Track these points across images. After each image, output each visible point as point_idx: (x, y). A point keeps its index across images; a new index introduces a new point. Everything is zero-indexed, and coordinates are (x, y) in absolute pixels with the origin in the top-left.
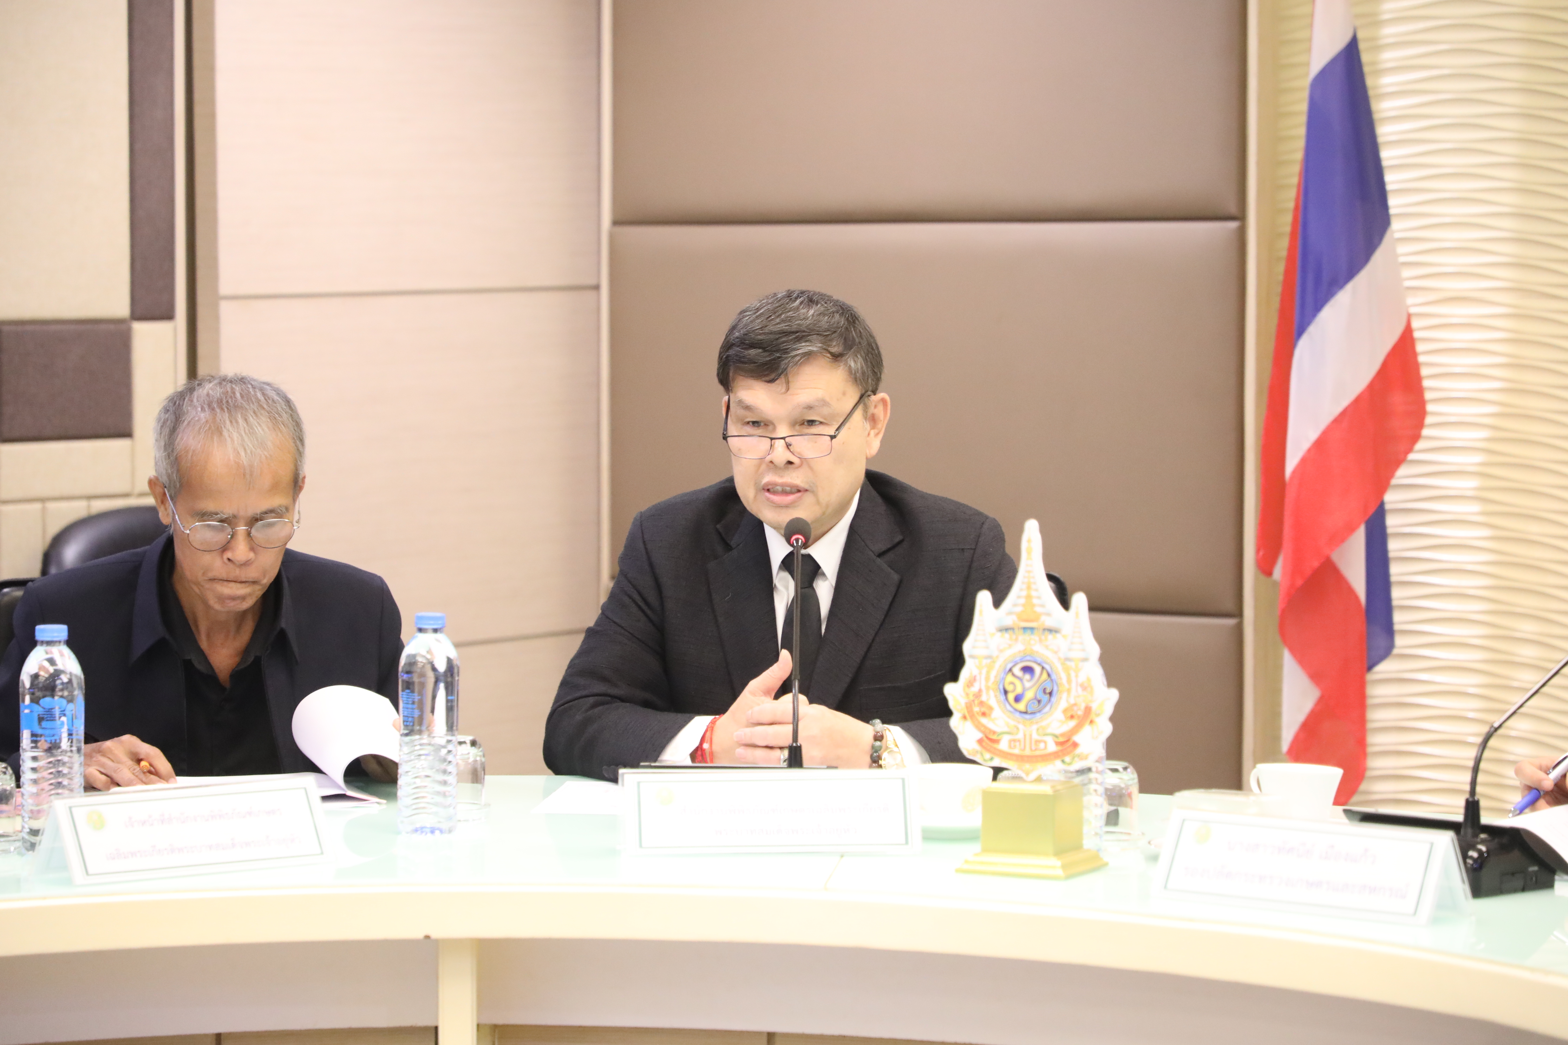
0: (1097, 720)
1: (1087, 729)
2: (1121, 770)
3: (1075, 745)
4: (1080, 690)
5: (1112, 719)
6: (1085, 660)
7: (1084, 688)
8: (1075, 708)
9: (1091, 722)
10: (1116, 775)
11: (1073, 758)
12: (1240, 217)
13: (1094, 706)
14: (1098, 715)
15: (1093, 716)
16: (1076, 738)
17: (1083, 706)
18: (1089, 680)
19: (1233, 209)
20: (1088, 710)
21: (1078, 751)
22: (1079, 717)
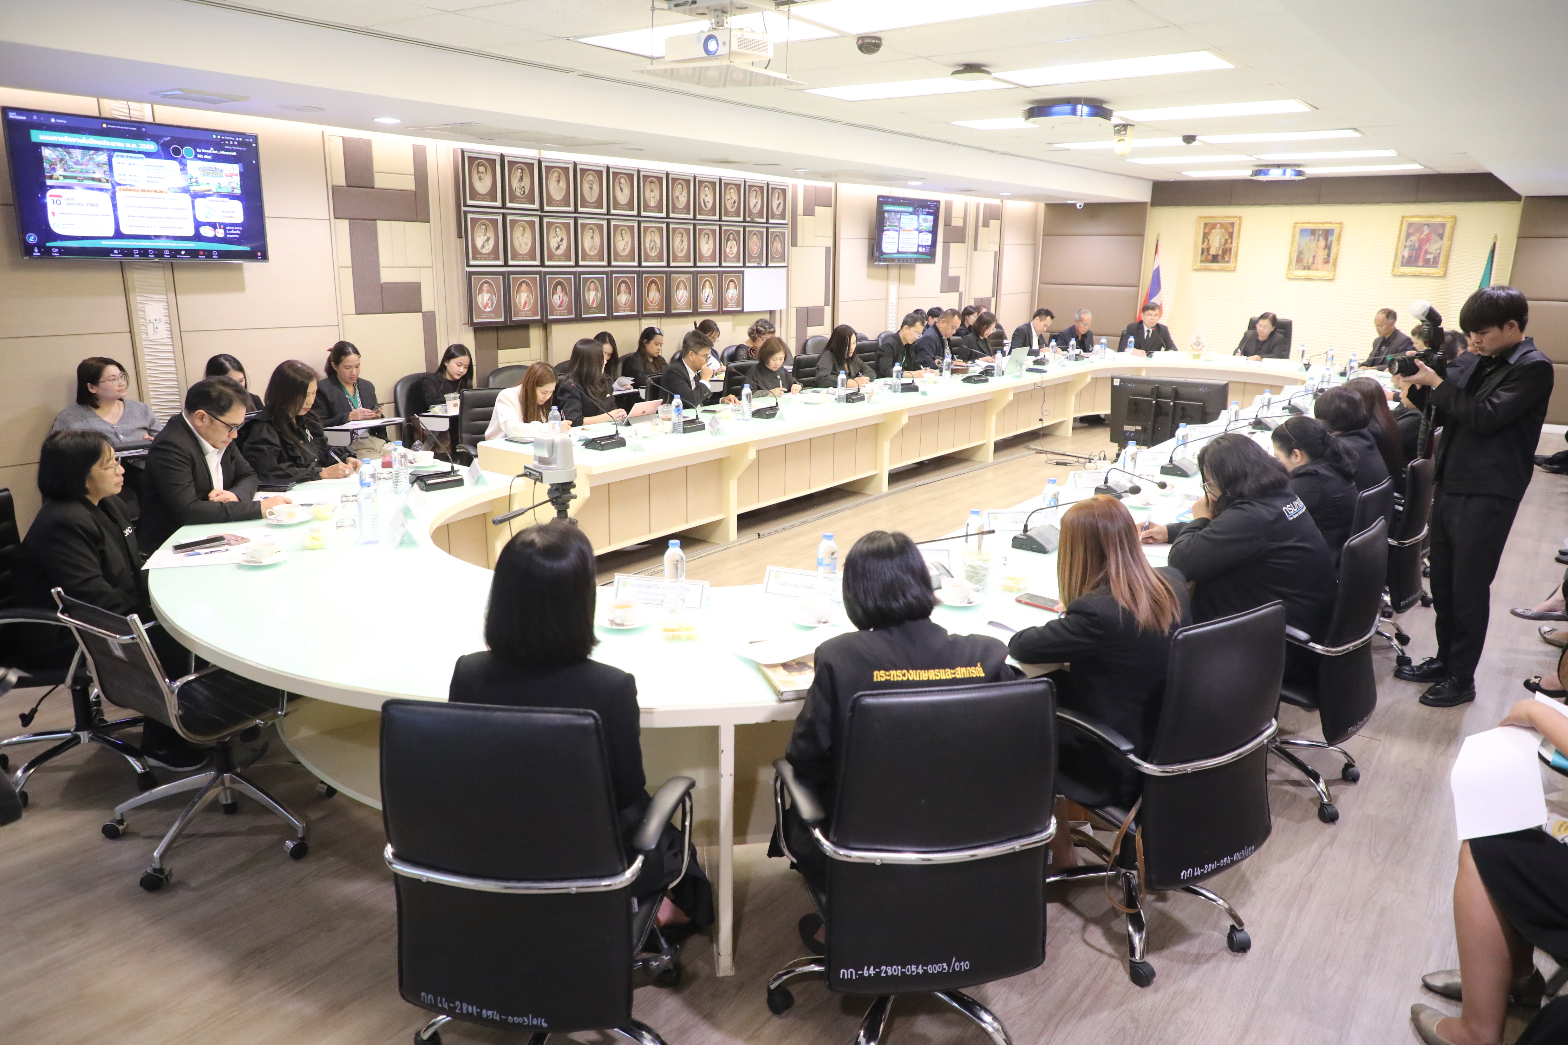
12: (1138, 287)
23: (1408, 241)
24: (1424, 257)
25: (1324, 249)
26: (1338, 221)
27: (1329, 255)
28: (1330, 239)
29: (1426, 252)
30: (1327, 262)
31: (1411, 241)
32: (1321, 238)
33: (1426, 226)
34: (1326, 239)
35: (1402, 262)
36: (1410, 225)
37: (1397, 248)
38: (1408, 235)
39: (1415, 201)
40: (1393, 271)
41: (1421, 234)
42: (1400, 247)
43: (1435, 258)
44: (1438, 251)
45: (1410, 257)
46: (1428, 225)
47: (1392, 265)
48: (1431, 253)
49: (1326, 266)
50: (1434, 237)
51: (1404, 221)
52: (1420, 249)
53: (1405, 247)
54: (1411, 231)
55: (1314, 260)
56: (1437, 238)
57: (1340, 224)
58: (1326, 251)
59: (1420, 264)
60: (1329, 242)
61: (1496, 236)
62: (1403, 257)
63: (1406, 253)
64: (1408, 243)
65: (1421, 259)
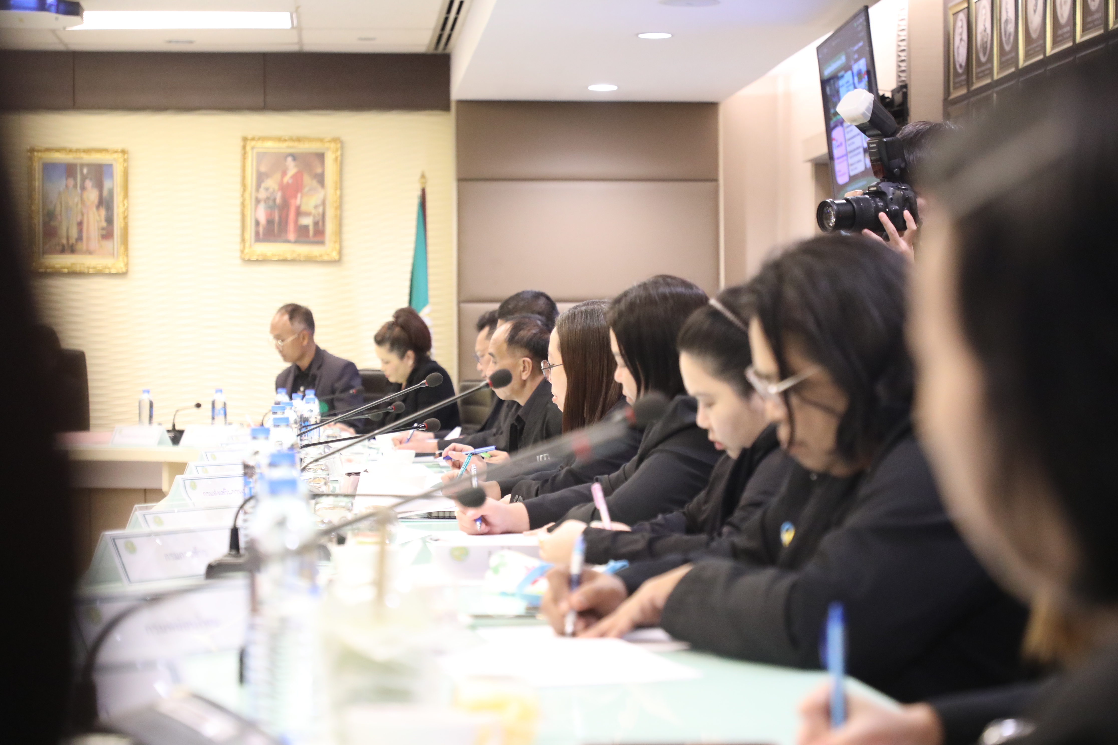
23: (262, 190)
24: (296, 221)
25: (98, 207)
26: (119, 147)
27: (110, 220)
28: (107, 185)
29: (299, 213)
30: (107, 234)
31: (267, 189)
32: (89, 184)
33: (290, 159)
34: (99, 185)
35: (257, 233)
36: (261, 156)
37: (243, 205)
38: (261, 178)
39: (264, 107)
40: (242, 252)
41: (284, 174)
42: (248, 202)
43: (316, 224)
44: (320, 210)
45: (270, 222)
46: (294, 157)
47: (238, 239)
48: (307, 214)
49: (107, 244)
50: (308, 181)
51: (248, 148)
52: (285, 206)
53: (258, 201)
54: (263, 169)
55: (80, 231)
56: (314, 183)
57: (124, 152)
58: (103, 212)
59: (291, 236)
60: (105, 193)
61: (423, 176)
62: (257, 223)
63: (262, 216)
64: (263, 194)
65: (291, 226)
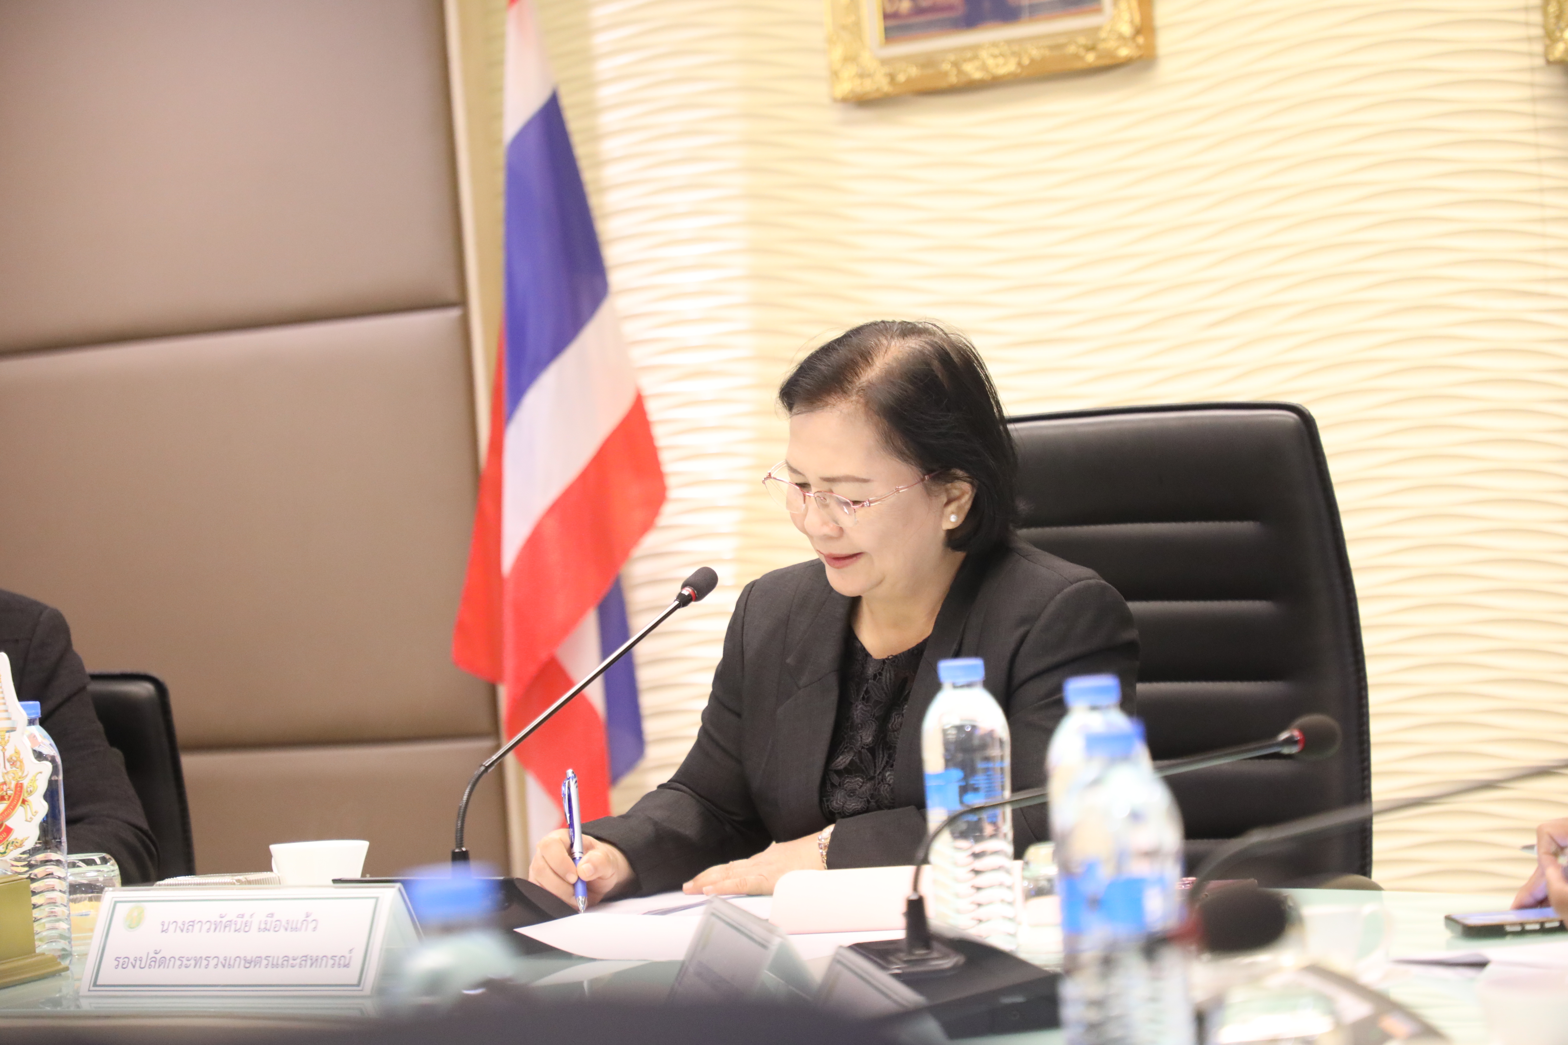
0: (30, 799)
1: (19, 810)
2: (98, 861)
3: (9, 830)
4: (8, 765)
5: (46, 797)
6: (13, 730)
7: (13, 764)
8: (5, 787)
9: (24, 801)
10: (93, 868)
11: (8, 845)
12: (462, 302)
13: (26, 782)
14: (30, 793)
15: (25, 795)
16: (9, 823)
17: (13, 783)
18: (17, 752)
19: (452, 294)
20: (19, 787)
21: (12, 838)
22: (10, 797)
